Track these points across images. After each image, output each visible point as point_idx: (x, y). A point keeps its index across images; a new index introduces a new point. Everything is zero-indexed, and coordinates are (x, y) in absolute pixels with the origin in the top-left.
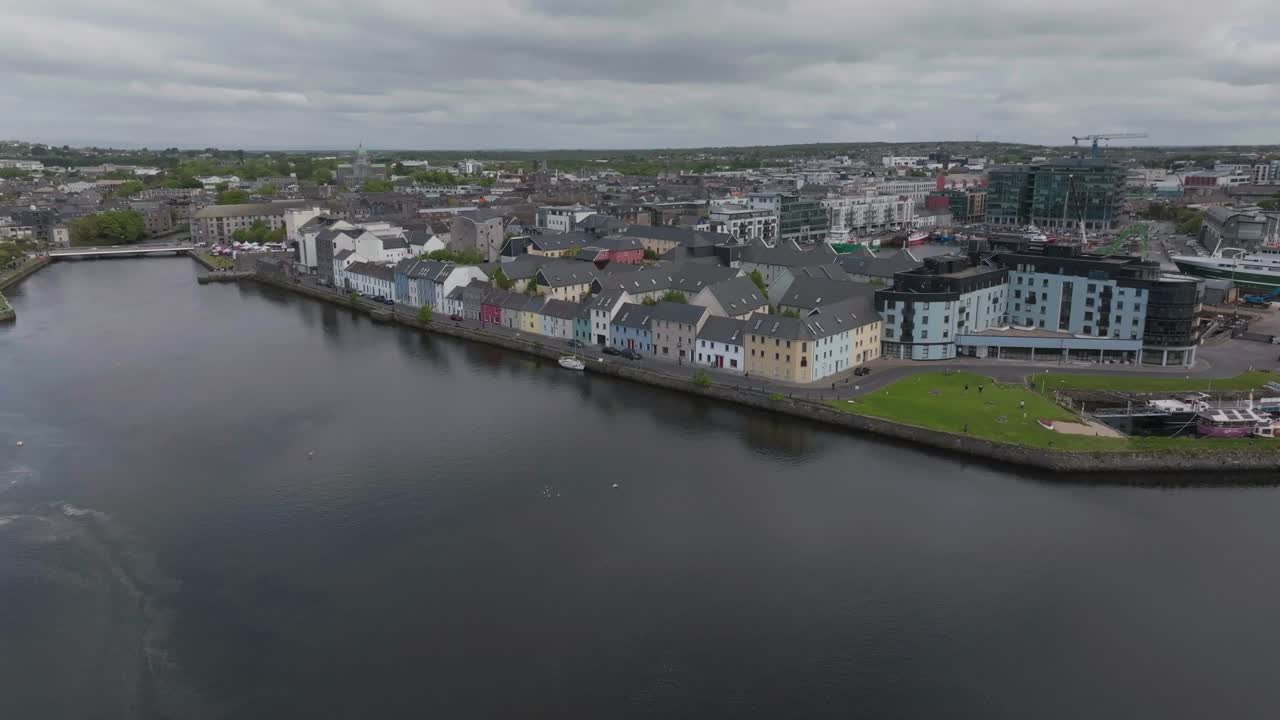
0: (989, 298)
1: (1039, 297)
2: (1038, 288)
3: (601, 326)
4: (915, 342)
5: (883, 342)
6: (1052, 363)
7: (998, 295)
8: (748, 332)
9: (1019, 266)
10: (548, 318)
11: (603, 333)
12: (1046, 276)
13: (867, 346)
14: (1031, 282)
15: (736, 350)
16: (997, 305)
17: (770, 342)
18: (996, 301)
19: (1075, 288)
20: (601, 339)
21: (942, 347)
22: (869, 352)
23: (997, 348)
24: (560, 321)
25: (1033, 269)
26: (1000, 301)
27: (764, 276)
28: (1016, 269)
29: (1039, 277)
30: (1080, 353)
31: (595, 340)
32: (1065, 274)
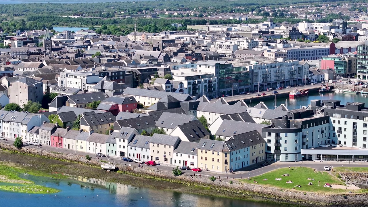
0: (319, 131)
1: (343, 130)
2: (342, 125)
3: (122, 147)
4: (281, 153)
5: (266, 153)
6: (346, 162)
7: (324, 129)
8: (200, 149)
9: (334, 115)
10: (92, 143)
11: (122, 150)
12: (346, 119)
13: (258, 155)
14: (339, 122)
15: (193, 157)
16: (324, 134)
17: (210, 153)
18: (322, 132)
19: (358, 125)
20: (122, 154)
21: (295, 155)
22: (259, 158)
23: (321, 155)
24: (99, 144)
25: (340, 116)
26: (325, 132)
27: (207, 119)
28: (333, 116)
29: (343, 120)
30: (360, 157)
31: (118, 154)
32: (353, 119)
